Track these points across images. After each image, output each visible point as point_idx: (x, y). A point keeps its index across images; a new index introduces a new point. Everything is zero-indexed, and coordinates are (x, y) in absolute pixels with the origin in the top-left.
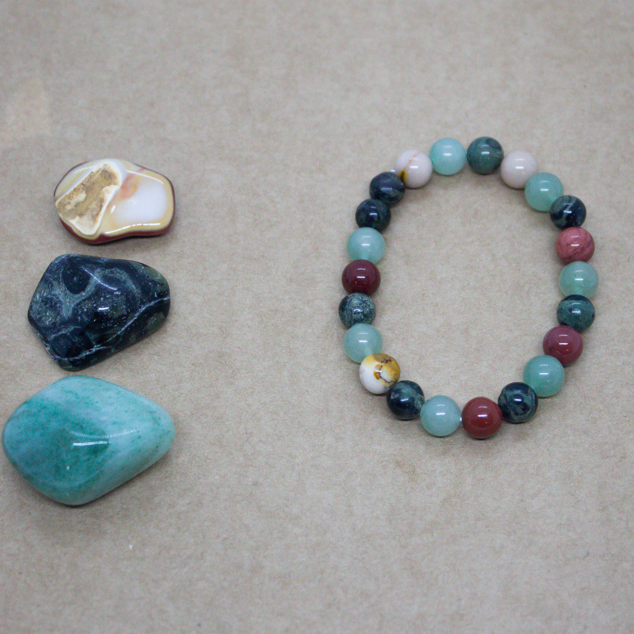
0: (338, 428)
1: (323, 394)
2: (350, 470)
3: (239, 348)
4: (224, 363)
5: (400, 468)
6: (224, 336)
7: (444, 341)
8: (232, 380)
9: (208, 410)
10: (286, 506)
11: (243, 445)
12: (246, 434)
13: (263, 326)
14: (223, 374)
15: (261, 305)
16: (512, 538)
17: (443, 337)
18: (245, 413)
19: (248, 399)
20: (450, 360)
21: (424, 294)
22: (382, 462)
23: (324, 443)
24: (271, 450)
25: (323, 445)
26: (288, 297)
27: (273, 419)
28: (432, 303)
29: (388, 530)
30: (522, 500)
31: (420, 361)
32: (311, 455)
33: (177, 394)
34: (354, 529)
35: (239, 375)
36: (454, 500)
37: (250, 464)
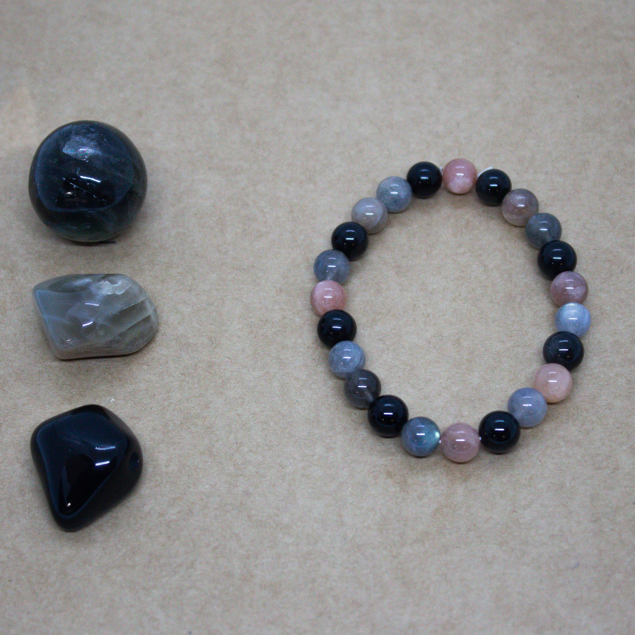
0: (329, 438)
1: (313, 404)
2: (341, 479)
3: (229, 358)
4: (213, 373)
5: (391, 478)
6: (214, 346)
7: (435, 352)
8: (222, 390)
9: (198, 420)
10: (277, 515)
11: (233, 455)
12: (236, 443)
13: (253, 336)
14: (213, 384)
15: (251, 315)
16: (504, 548)
17: (434, 347)
18: (235, 423)
19: (238, 409)
20: (441, 371)
21: (415, 305)
22: (373, 472)
23: (314, 453)
24: (261, 460)
25: (314, 455)
26: (278, 307)
27: (264, 429)
28: (423, 314)
29: (379, 540)
30: (514, 511)
31: (411, 372)
32: (302, 465)
33: (166, 403)
34: (345, 539)
35: (228, 385)
36: (445, 510)
37: (241, 473)
